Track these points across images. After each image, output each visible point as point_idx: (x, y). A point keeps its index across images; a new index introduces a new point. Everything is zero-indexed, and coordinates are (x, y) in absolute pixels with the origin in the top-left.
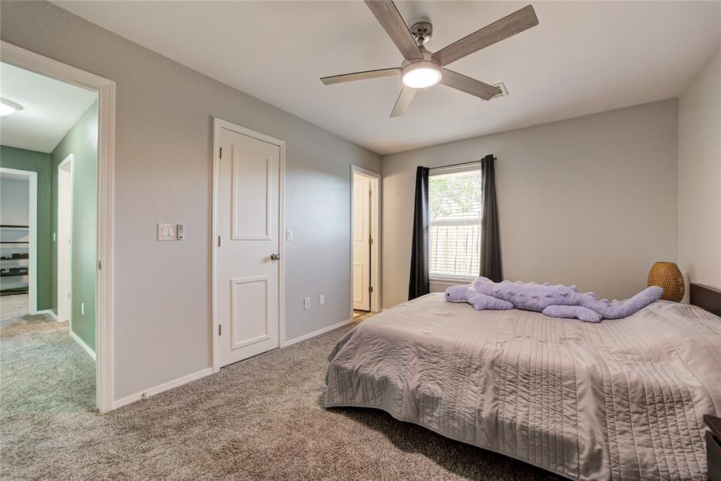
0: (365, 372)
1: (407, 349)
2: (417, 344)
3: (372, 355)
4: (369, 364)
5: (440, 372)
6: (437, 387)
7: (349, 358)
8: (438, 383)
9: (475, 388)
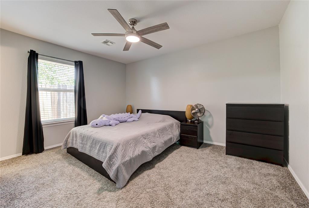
0: (135, 155)
1: (141, 139)
2: (142, 135)
3: (132, 148)
4: (134, 151)
5: (152, 139)
6: (153, 144)
7: (125, 156)
8: (153, 142)
9: (158, 138)
